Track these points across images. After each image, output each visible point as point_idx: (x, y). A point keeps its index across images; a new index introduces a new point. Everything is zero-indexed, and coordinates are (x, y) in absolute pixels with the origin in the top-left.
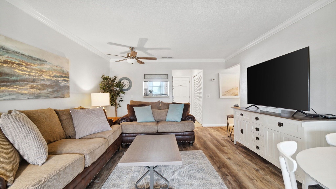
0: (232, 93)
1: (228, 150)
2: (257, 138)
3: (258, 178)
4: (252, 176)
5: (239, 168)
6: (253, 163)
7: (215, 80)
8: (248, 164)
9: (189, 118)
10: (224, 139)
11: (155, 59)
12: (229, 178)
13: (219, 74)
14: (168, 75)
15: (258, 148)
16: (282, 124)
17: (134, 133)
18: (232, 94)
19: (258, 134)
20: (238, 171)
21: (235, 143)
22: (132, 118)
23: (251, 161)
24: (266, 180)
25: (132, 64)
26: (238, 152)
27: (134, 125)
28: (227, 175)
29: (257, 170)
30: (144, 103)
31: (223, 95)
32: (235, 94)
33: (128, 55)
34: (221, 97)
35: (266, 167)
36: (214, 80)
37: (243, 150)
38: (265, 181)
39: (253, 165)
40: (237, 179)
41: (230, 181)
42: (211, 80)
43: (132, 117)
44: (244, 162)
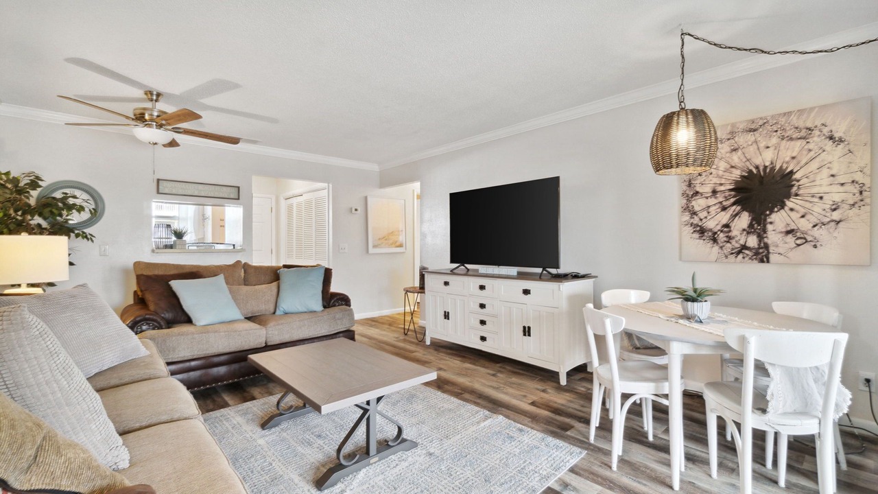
0: (391, 241)
1: (425, 356)
2: (483, 322)
3: (505, 384)
4: (495, 384)
5: (469, 379)
6: (480, 366)
7: (358, 212)
8: (475, 370)
9: (337, 299)
10: (398, 339)
11: (234, 141)
12: (467, 396)
13: (366, 198)
14: (239, 188)
15: (483, 339)
16: (530, 290)
17: (195, 357)
18: (392, 244)
19: (483, 314)
20: (471, 384)
21: (428, 343)
22: (168, 315)
23: (474, 364)
24: (514, 384)
25: (156, 144)
26: (442, 355)
27: (193, 333)
28: (462, 394)
29: (493, 375)
30: (194, 270)
31: (375, 246)
32: (398, 244)
33: (144, 114)
34: (371, 250)
35: (501, 367)
36: (356, 210)
37: (449, 351)
38: (514, 386)
39: (482, 369)
40: (480, 395)
41: (473, 400)
42: (351, 209)
43: (168, 312)
44: (466, 369)
